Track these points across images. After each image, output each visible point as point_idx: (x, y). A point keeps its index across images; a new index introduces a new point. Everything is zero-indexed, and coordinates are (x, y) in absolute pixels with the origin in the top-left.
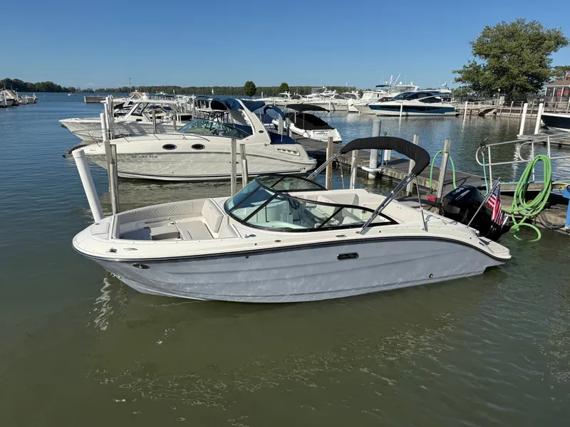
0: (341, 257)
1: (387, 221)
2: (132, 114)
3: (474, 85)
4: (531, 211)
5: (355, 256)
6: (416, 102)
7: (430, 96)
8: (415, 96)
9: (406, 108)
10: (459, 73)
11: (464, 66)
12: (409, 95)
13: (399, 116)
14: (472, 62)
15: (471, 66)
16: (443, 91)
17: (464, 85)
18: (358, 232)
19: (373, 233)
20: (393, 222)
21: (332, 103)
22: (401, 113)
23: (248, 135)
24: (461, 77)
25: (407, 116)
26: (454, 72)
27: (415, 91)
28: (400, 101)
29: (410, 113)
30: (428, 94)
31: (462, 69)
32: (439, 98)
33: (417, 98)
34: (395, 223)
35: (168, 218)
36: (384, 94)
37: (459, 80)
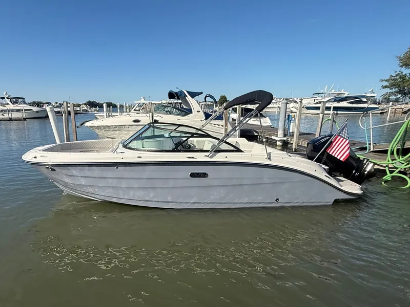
0: (193, 175)
1: (232, 148)
2: (135, 110)
3: (400, 90)
4: (405, 164)
5: (204, 175)
6: (344, 104)
7: (357, 99)
8: (344, 99)
9: (336, 109)
10: (386, 81)
11: (391, 76)
12: (339, 99)
13: (330, 114)
14: (398, 72)
15: (397, 75)
16: (369, 95)
17: (391, 91)
18: (206, 156)
19: (220, 157)
20: (239, 150)
21: (278, 107)
22: (331, 112)
23: (189, 114)
24: (388, 84)
25: (337, 114)
26: (382, 81)
27: (345, 96)
28: (331, 103)
29: (339, 112)
30: (355, 97)
31: (388, 77)
32: (365, 100)
33: (346, 101)
34: (241, 151)
35: (96, 150)
36: (319, 98)
37: (386, 87)
